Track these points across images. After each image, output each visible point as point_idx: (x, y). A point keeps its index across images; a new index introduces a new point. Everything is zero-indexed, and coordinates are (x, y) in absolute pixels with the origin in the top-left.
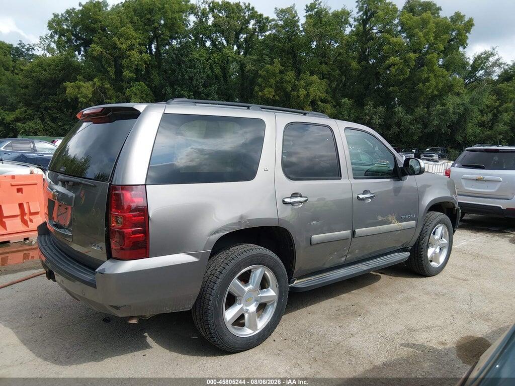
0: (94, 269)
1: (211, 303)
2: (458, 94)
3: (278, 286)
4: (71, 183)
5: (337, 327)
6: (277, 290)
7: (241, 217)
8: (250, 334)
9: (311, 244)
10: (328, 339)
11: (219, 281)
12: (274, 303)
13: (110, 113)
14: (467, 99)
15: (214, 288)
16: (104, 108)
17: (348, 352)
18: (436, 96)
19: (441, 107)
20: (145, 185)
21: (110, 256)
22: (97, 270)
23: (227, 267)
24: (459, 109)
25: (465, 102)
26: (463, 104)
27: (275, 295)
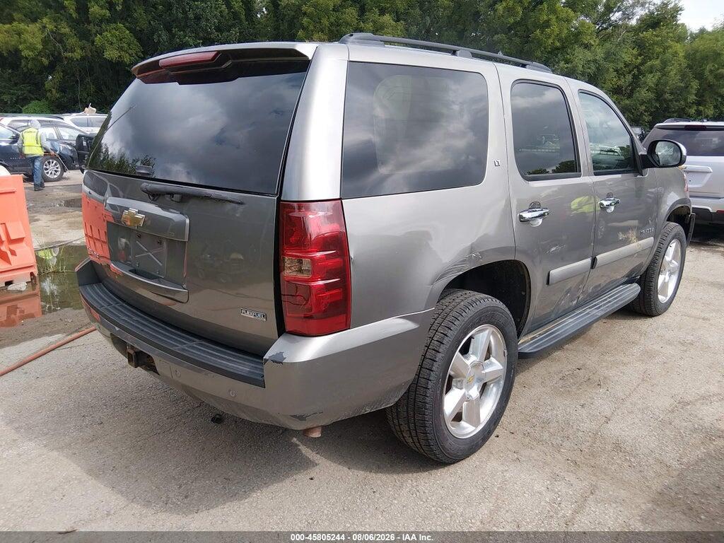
0: (261, 357)
1: (429, 393)
2: (587, 47)
3: (506, 354)
4: (177, 197)
5: (580, 407)
6: (505, 360)
7: (472, 249)
8: (473, 431)
9: (548, 283)
10: (575, 427)
11: (439, 356)
12: (499, 381)
13: (228, 63)
14: (600, 53)
15: (434, 368)
16: (219, 52)
17: (618, 447)
18: (557, 49)
19: (566, 66)
20: (340, 199)
21: (282, 331)
22: (266, 357)
23: (449, 333)
24: (589, 68)
25: (597, 58)
26: (595, 61)
27: (502, 368)
